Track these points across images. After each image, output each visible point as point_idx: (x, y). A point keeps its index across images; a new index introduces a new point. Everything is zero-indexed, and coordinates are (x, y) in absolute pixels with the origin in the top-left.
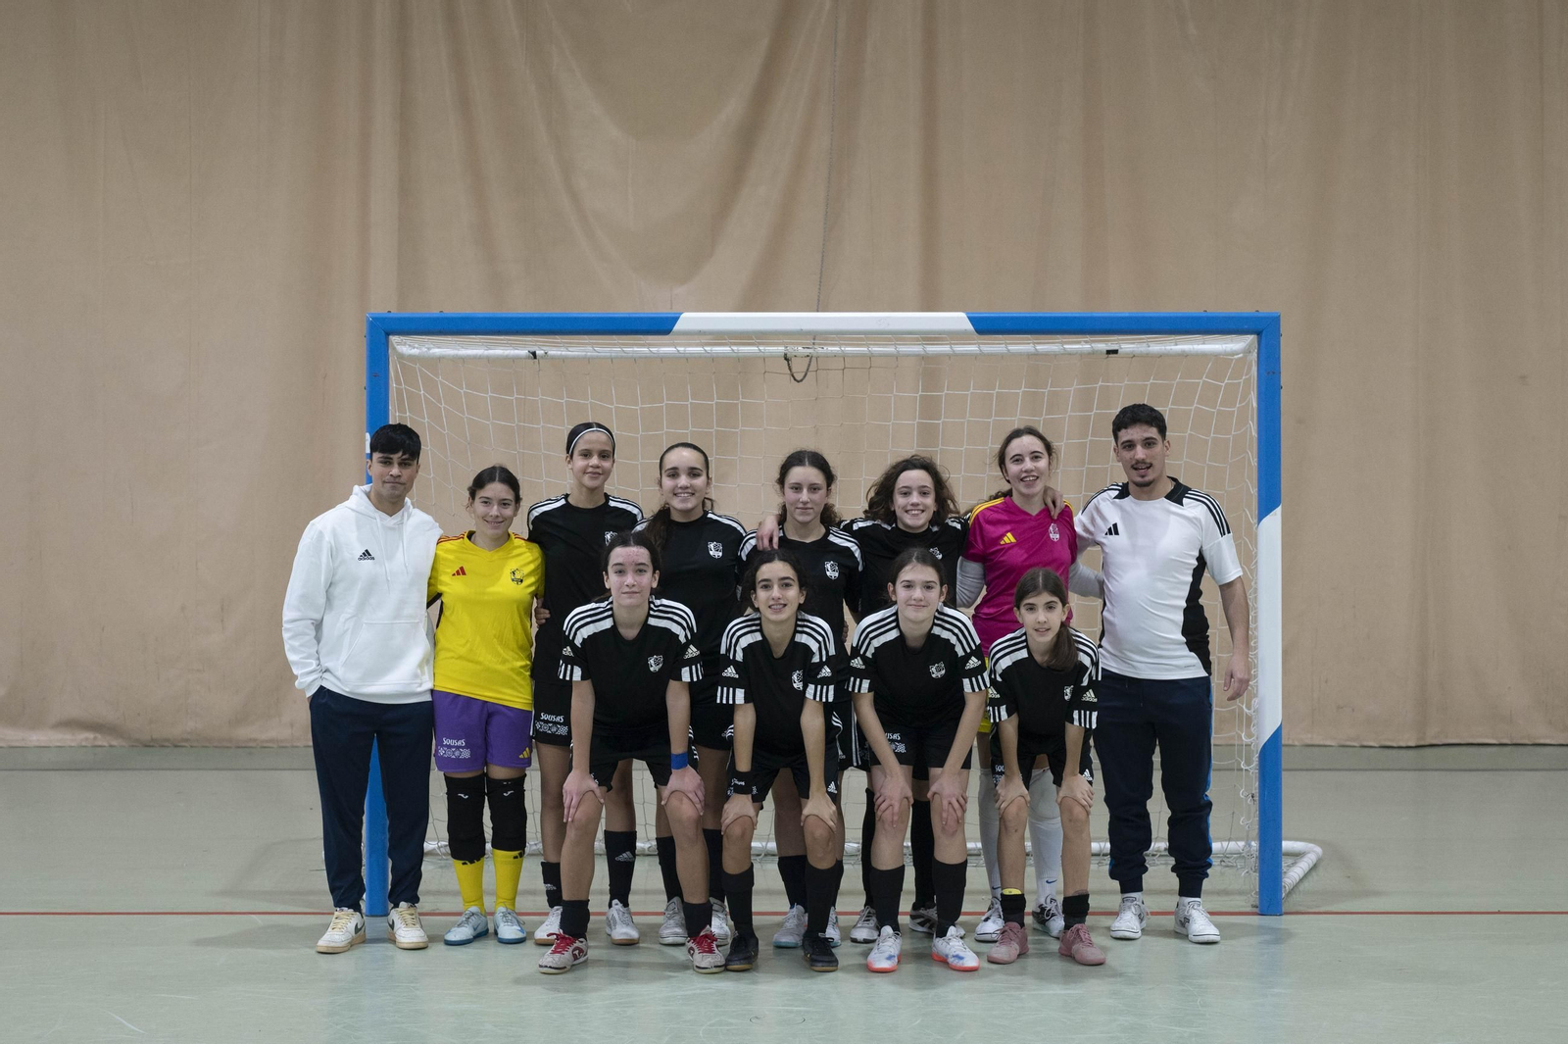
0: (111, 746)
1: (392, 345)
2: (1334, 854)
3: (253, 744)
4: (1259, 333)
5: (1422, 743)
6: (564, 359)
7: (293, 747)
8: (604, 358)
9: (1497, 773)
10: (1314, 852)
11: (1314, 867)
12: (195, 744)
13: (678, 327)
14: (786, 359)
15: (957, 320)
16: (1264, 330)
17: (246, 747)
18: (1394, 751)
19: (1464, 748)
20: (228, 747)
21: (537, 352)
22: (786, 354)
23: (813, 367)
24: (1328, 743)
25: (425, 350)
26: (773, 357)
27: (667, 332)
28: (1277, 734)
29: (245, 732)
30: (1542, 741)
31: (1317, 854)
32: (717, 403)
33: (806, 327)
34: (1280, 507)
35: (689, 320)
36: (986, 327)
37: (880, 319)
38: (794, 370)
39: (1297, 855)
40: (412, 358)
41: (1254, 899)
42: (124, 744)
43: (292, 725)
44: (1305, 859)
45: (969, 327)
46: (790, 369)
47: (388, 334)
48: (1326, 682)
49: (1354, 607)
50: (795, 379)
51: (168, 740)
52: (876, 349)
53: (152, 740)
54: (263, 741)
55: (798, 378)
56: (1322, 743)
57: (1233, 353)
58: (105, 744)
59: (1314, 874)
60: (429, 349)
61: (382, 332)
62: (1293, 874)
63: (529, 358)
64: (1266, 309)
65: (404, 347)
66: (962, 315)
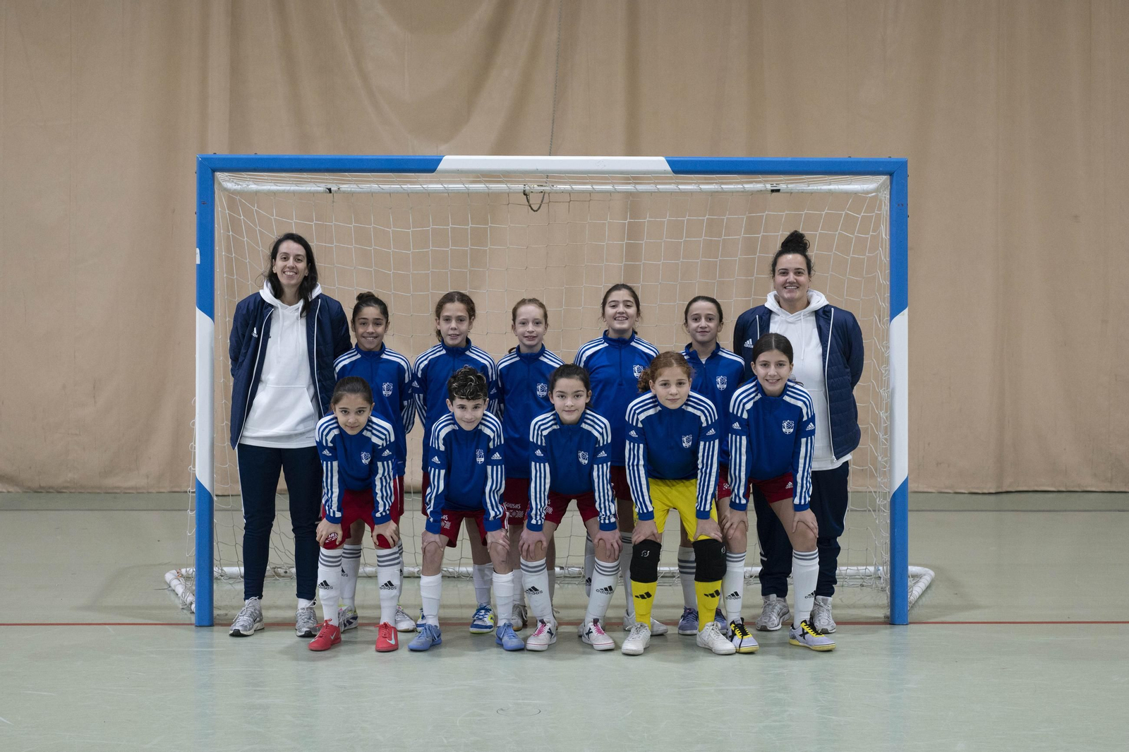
0: (9, 492)
1: (218, 181)
2: (942, 577)
3: (119, 491)
4: (891, 174)
5: (1000, 490)
6: (352, 194)
7: (148, 493)
8: (364, 193)
9: (1058, 513)
10: (928, 575)
11: (928, 588)
12: (73, 491)
13: (441, 167)
14: (525, 194)
15: (658, 163)
16: (895, 172)
17: (112, 493)
18: (980, 496)
19: (1030, 494)
20: (99, 493)
21: (332, 189)
22: (524, 191)
23: (546, 200)
24: (930, 490)
25: (244, 186)
26: (516, 193)
27: (432, 170)
28: (905, 484)
29: (111, 482)
30: (1089, 489)
31: (931, 575)
32: (471, 227)
33: (541, 167)
34: (907, 309)
35: (450, 162)
36: (681, 168)
37: (599, 161)
38: (531, 202)
39: (917, 577)
40: (235, 192)
41: (887, 612)
42: (19, 491)
43: (148, 477)
44: (923, 580)
45: (668, 168)
46: (528, 201)
47: (214, 171)
48: (929, 444)
49: (950, 388)
50: (532, 209)
51: (52, 488)
52: (597, 187)
53: (41, 487)
54: (126, 488)
55: (535, 209)
56: (926, 490)
57: (868, 192)
58: (4, 490)
59: (929, 591)
60: (248, 185)
61: (209, 169)
62: (915, 591)
63: (326, 192)
64: (897, 155)
65: (227, 181)
66: (662, 159)
